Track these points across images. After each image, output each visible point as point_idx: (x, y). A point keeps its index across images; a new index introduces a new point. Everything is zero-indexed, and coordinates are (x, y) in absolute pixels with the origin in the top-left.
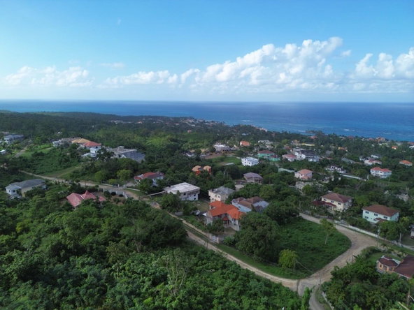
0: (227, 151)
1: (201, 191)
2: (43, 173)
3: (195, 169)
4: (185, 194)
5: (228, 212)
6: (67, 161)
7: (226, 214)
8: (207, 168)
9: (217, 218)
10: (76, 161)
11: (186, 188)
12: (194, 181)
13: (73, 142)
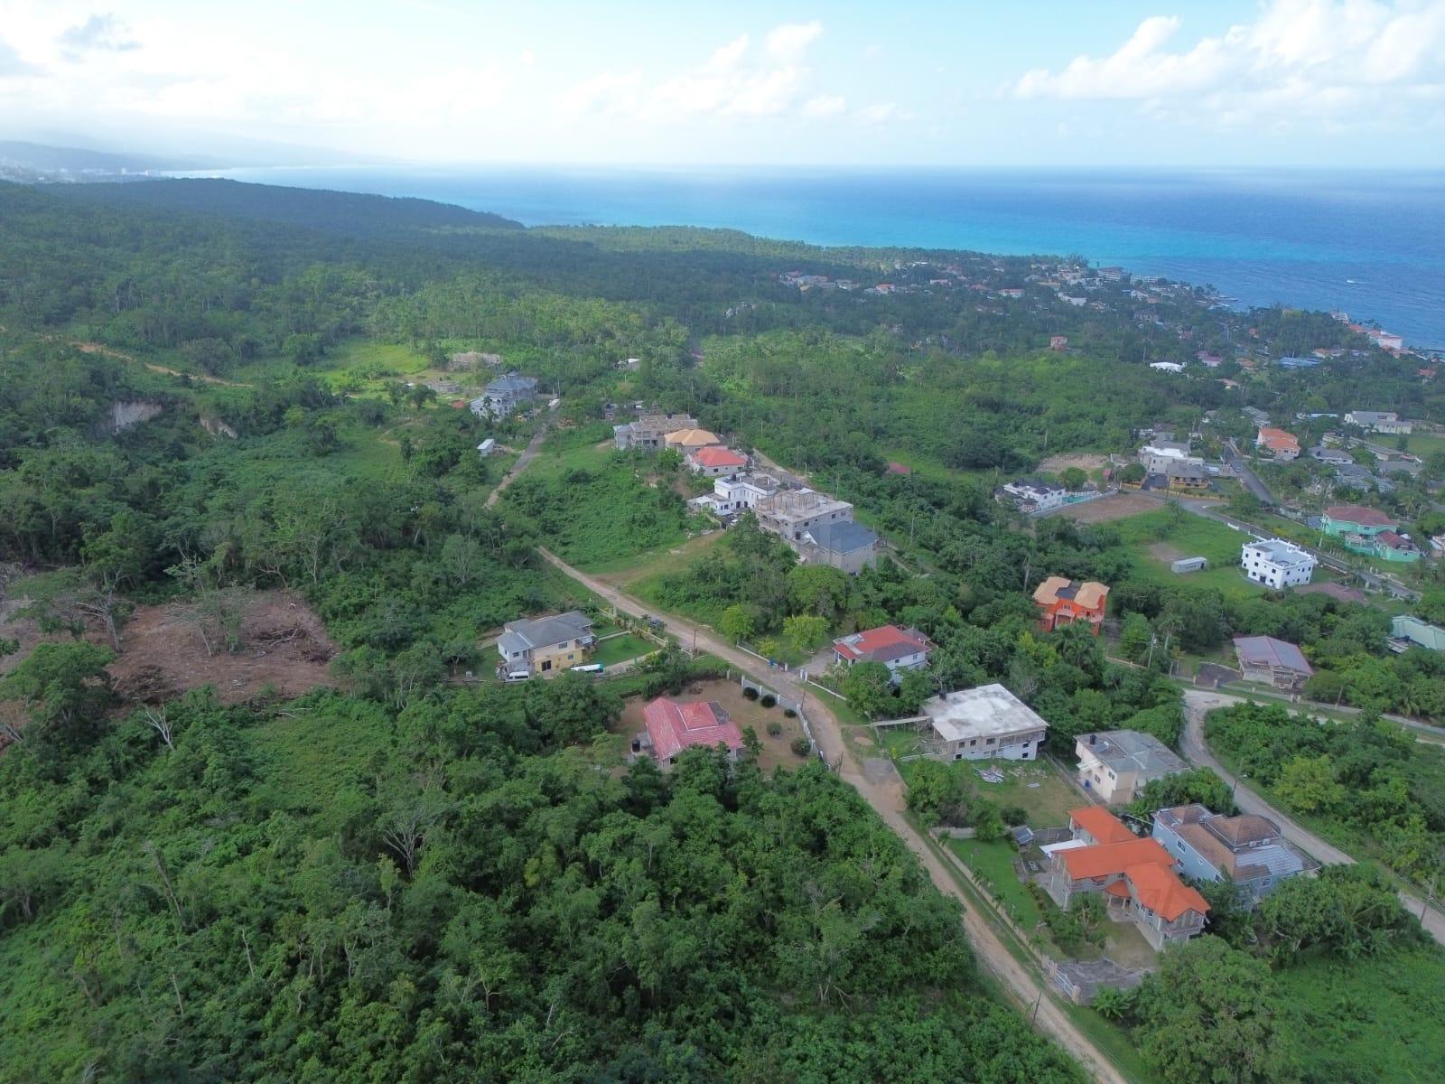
0: (1191, 484)
1: (1050, 732)
2: (586, 562)
3: (1047, 592)
4: (990, 741)
5: (1129, 872)
6: (649, 522)
7: (1123, 875)
8: (1091, 594)
9: (1088, 886)
10: (674, 521)
11: (998, 715)
12: (1029, 686)
13: (669, 438)
